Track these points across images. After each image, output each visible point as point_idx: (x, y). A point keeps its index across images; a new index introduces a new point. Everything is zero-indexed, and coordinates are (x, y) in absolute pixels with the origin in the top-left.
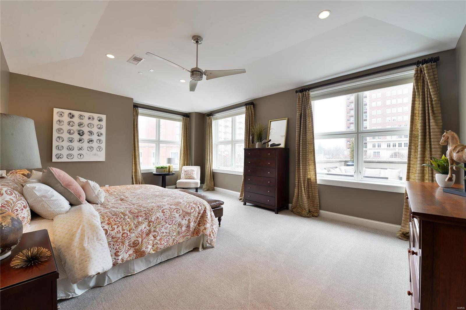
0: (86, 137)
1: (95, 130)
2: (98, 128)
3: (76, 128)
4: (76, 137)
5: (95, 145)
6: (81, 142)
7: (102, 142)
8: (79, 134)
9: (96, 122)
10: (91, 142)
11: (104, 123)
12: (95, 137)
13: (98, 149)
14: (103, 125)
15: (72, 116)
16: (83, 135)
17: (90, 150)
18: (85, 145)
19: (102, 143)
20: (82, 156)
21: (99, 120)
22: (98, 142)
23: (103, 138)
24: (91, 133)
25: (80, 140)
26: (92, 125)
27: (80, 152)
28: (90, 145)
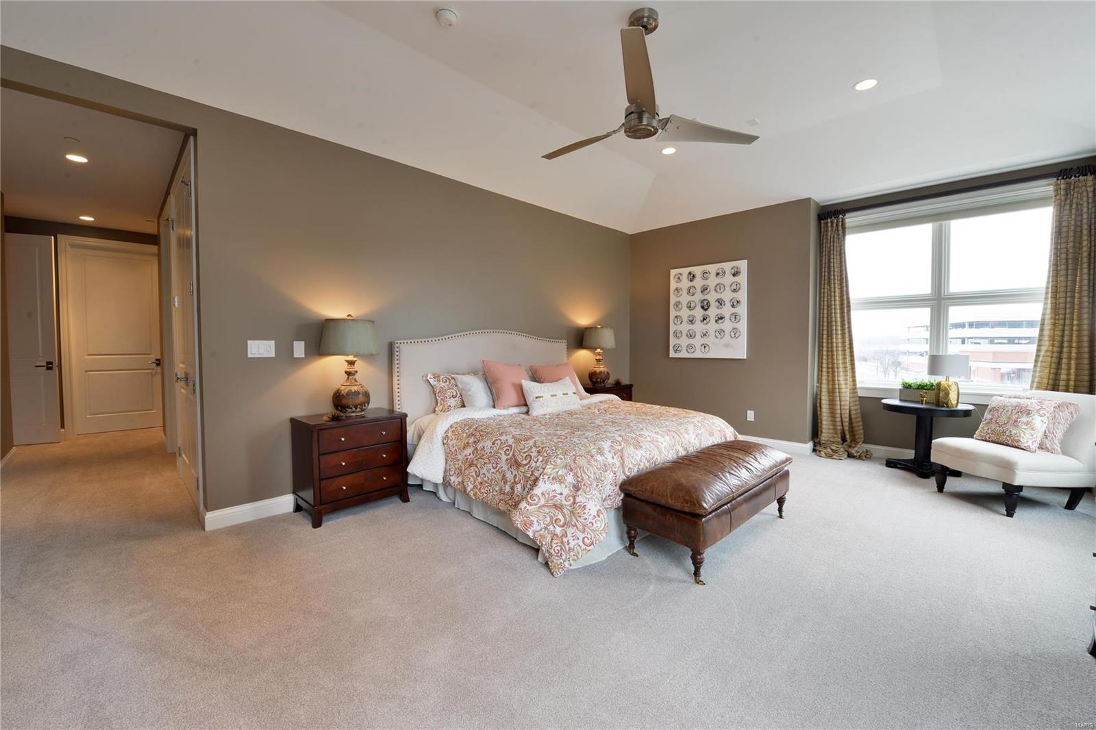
0: (713, 312)
1: (727, 296)
2: (732, 291)
3: (699, 296)
4: (698, 312)
5: (727, 325)
6: (705, 322)
7: (740, 319)
8: (702, 307)
9: (728, 279)
10: (720, 321)
11: (743, 279)
12: (727, 311)
13: (733, 335)
14: (741, 282)
15: (692, 277)
16: (708, 308)
17: (719, 337)
18: (712, 326)
19: (739, 321)
20: (707, 348)
21: (733, 273)
22: (733, 320)
23: (743, 310)
24: (720, 302)
25: (704, 319)
26: (722, 286)
27: (705, 341)
28: (720, 326)
